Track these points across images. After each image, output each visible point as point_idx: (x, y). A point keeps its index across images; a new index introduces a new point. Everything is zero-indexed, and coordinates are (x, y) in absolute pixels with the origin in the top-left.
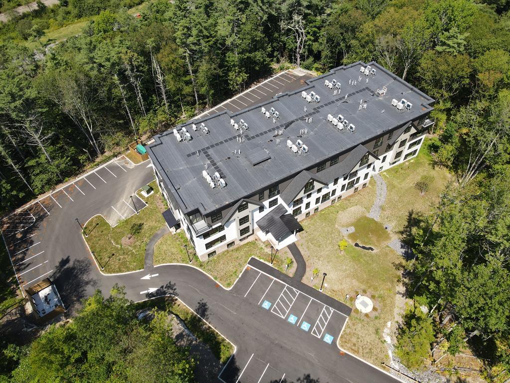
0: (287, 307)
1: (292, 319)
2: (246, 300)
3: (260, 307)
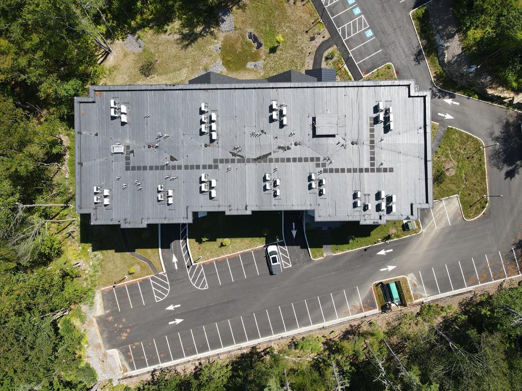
1: (357, 11)
2: (382, 46)
3: (375, 33)
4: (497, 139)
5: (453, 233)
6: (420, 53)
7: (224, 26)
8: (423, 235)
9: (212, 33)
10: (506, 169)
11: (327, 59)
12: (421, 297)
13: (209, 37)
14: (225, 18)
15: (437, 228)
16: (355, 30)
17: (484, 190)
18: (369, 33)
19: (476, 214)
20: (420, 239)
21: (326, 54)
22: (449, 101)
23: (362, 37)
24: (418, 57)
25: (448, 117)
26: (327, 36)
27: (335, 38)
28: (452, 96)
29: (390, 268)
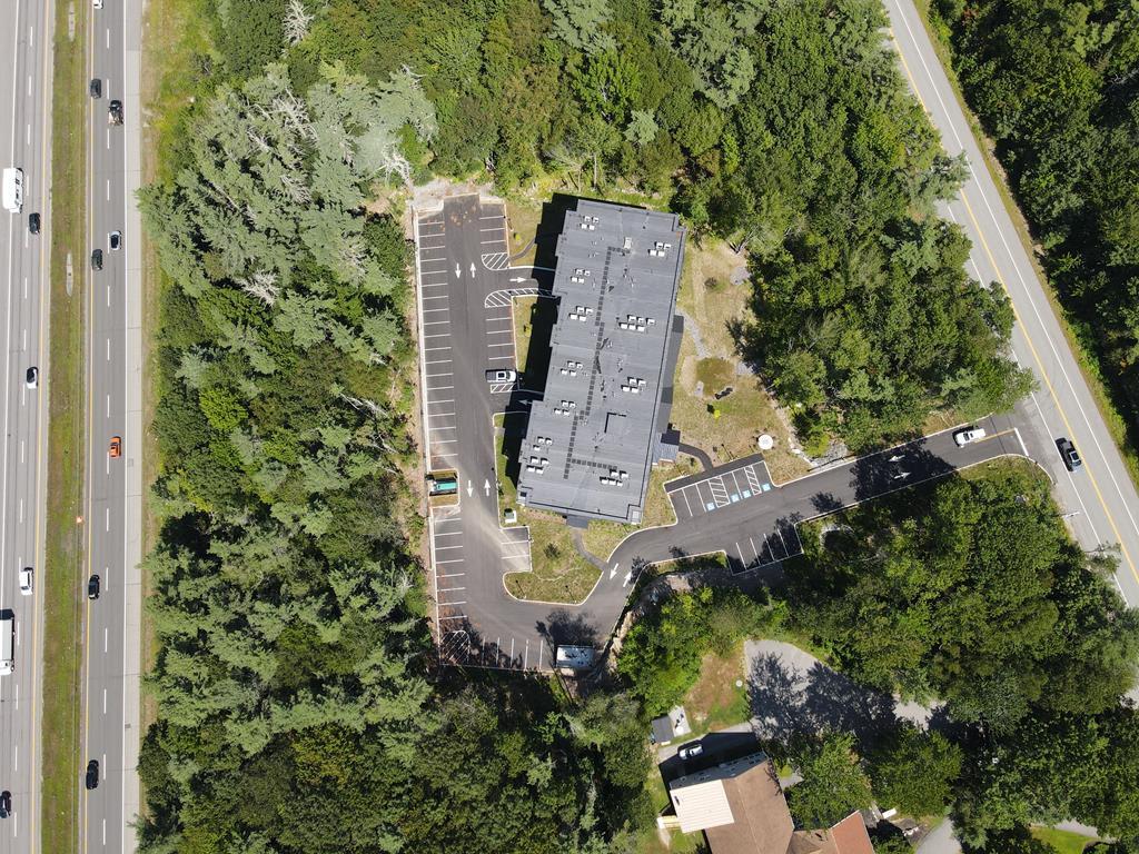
0: (723, 493)
1: (735, 498)
2: (695, 517)
3: (709, 512)
4: (580, 620)
5: (493, 560)
6: (682, 555)
7: (743, 366)
8: (496, 529)
9: (737, 353)
10: (548, 625)
11: (692, 460)
12: (435, 516)
13: (734, 349)
14: (751, 369)
15: (501, 544)
16: (716, 493)
17: (531, 598)
18: (711, 507)
19: (509, 586)
20: (493, 525)
21: (697, 459)
22: (629, 576)
23: (708, 499)
24: (677, 552)
25: (613, 573)
26: (715, 464)
27: (711, 471)
28: (633, 580)
29: (470, 491)
